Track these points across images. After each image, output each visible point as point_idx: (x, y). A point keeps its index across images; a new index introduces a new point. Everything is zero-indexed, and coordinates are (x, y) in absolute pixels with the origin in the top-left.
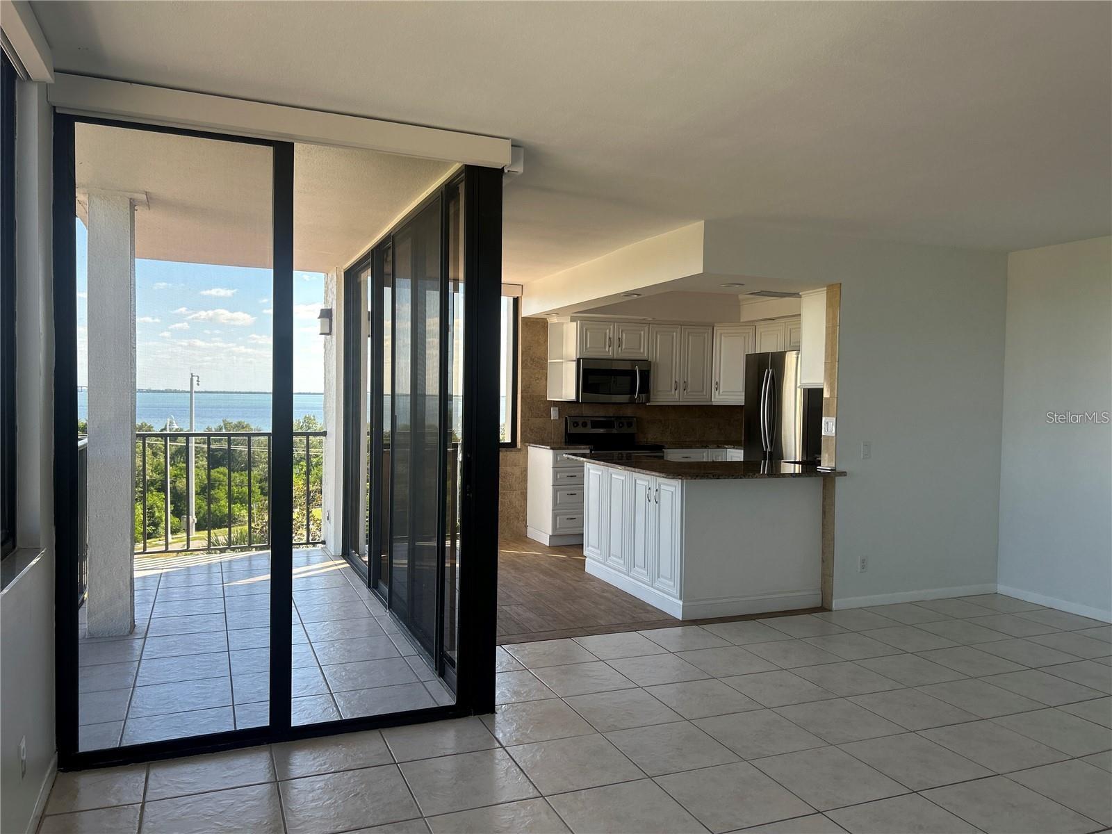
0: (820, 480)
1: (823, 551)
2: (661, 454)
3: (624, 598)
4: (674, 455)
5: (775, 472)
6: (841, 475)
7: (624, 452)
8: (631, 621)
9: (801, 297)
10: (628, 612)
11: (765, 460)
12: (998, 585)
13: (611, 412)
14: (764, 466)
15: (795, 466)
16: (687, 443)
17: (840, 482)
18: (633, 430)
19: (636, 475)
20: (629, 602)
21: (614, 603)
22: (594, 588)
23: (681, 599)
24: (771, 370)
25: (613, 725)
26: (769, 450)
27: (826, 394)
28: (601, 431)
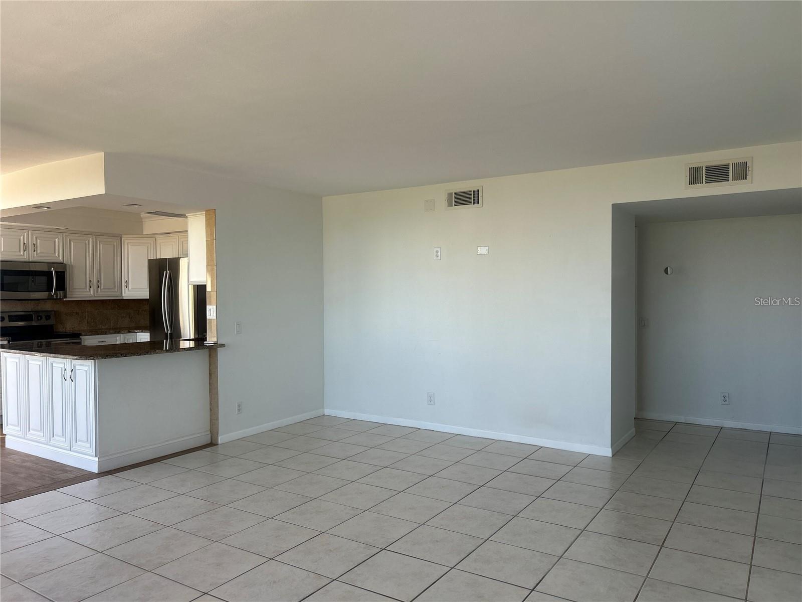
0: (206, 351)
1: (210, 403)
2: (80, 341)
3: (44, 465)
4: (90, 341)
5: (175, 347)
6: (221, 347)
7: (44, 341)
8: (49, 482)
9: (187, 217)
10: (47, 475)
11: (167, 339)
12: (325, 410)
13: (29, 307)
14: (166, 344)
15: (190, 343)
16: (103, 330)
17: (221, 352)
18: (51, 322)
19: (52, 360)
20: (48, 466)
21: (34, 470)
22: (14, 460)
23: (96, 456)
24: (168, 272)
25: (30, 573)
26: (169, 332)
27: (209, 289)
28: (21, 324)
